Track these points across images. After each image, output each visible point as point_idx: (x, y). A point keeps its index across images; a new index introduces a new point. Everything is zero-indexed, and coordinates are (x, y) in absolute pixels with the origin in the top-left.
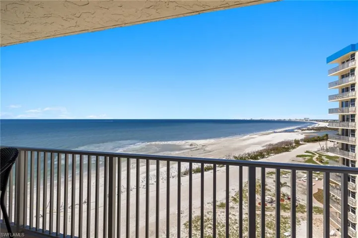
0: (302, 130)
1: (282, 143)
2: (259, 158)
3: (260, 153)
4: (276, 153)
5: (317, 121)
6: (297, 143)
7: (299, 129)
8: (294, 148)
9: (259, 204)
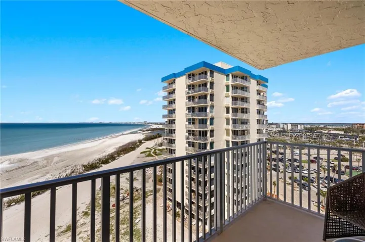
0: (143, 131)
1: (129, 144)
2: (110, 161)
3: (111, 156)
4: (125, 154)
5: (151, 123)
6: (140, 142)
7: (141, 130)
8: (138, 146)
9: (113, 206)
